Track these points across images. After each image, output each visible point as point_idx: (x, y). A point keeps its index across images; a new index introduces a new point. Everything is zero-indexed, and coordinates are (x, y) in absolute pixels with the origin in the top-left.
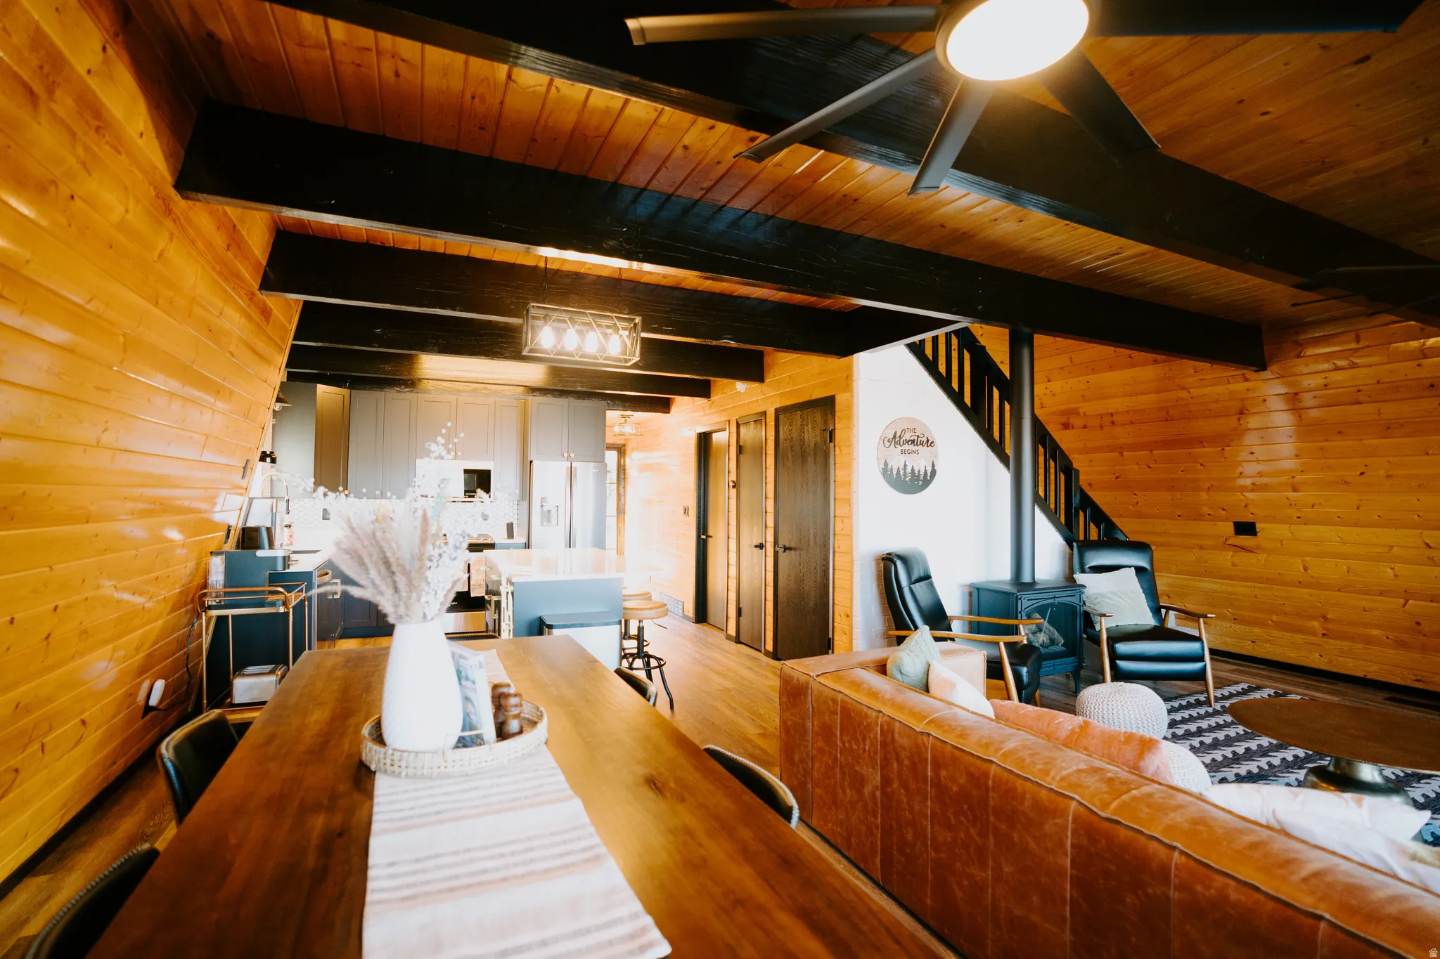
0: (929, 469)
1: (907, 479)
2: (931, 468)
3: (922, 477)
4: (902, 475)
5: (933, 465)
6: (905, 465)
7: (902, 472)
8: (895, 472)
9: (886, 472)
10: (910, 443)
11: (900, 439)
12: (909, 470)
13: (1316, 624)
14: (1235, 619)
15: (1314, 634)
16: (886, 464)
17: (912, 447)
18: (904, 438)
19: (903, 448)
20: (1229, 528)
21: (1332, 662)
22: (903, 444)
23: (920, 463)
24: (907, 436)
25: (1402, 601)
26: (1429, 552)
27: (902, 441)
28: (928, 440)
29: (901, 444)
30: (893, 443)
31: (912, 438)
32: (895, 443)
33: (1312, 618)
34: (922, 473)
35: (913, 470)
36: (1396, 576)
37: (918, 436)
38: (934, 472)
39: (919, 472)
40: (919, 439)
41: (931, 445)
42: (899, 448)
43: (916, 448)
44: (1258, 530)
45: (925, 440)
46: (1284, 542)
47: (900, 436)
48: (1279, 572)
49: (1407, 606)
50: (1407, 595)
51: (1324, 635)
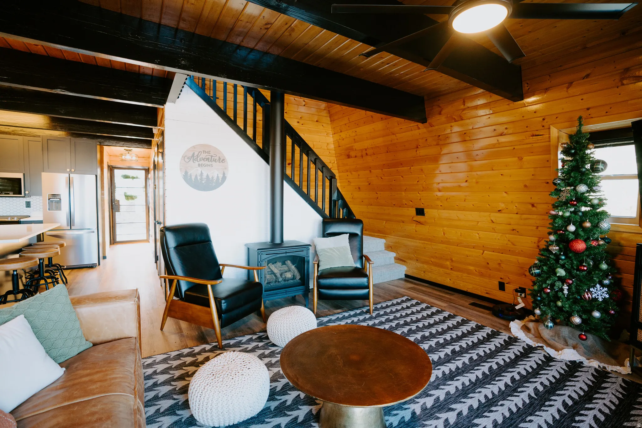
0: (221, 176)
1: (203, 182)
2: (222, 176)
3: (215, 181)
4: (199, 179)
5: (224, 174)
6: (202, 173)
7: (199, 178)
8: (193, 177)
9: (187, 178)
10: (205, 160)
11: (198, 157)
12: (205, 176)
13: (448, 263)
14: (417, 260)
15: (448, 268)
16: (186, 173)
17: (207, 162)
18: (201, 157)
19: (200, 163)
20: (414, 212)
21: (454, 283)
22: (200, 160)
23: (214, 172)
24: (203, 156)
25: (482, 251)
26: (493, 225)
27: (199, 159)
28: (220, 158)
29: (199, 160)
30: (192, 160)
31: (207, 157)
32: (193, 159)
33: (447, 260)
34: (215, 178)
35: (207, 176)
36: (480, 238)
37: (212, 156)
38: (224, 178)
39: (213, 177)
40: (213, 158)
41: (222, 161)
42: (197, 163)
43: (210, 163)
44: (425, 213)
45: (217, 158)
46: (436, 220)
47: (197, 156)
48: (434, 235)
49: (483, 255)
50: (484, 248)
51: (451, 269)
